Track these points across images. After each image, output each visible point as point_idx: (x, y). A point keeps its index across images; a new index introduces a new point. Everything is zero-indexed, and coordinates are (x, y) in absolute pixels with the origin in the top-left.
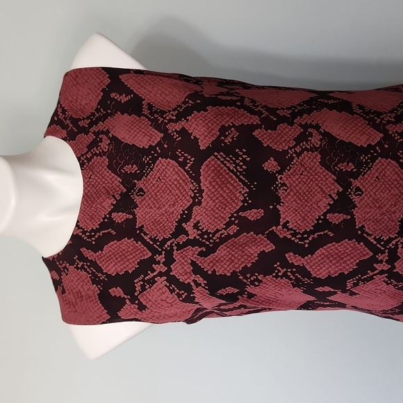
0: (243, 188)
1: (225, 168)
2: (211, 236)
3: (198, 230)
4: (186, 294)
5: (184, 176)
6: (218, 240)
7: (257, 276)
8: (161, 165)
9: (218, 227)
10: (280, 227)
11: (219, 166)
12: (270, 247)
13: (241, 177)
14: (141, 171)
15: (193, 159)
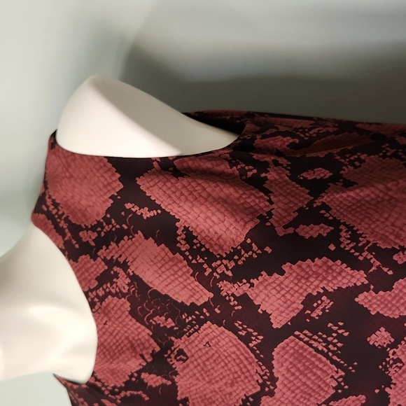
1: (311, 349)
8: (210, 330)
11: (302, 347)
14: (181, 329)
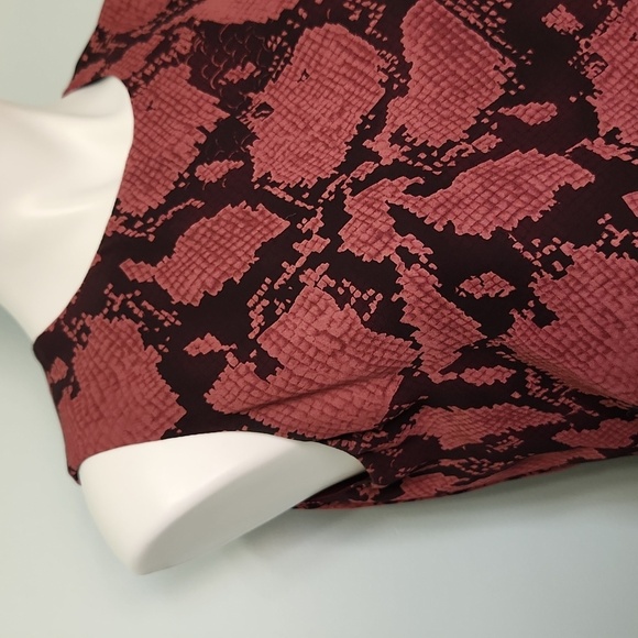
0: (503, 61)
2: (435, 154)
3: (403, 144)
4: (380, 297)
5: (363, 48)
6: (453, 164)
7: (558, 246)
8: (308, 43)
9: (451, 137)
10: (599, 141)
12: (582, 178)
13: (496, 38)
14: (265, 71)
15: (382, 8)
